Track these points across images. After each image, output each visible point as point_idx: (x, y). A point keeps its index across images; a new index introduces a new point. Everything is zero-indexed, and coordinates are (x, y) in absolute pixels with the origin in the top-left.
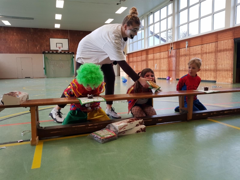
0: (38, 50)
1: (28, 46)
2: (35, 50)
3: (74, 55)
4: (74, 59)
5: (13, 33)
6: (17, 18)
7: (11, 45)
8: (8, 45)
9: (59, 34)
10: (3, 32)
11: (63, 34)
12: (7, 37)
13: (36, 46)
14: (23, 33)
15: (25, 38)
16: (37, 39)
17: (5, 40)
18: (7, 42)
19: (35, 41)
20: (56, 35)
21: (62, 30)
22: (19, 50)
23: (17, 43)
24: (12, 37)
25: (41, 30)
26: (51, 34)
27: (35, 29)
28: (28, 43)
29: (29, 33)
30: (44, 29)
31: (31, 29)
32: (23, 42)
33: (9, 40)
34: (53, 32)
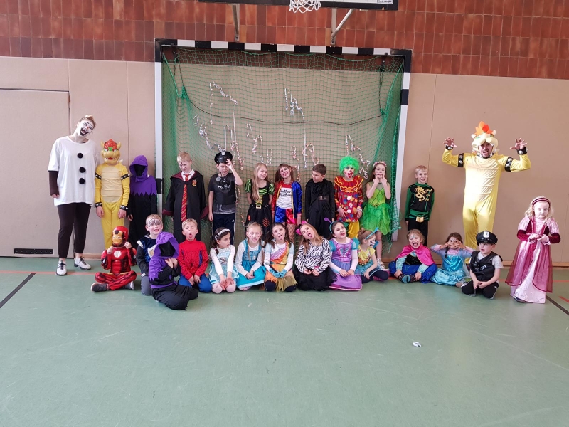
0: (118, 23)
2: (99, 30)
3: (407, 75)
4: (404, 108)
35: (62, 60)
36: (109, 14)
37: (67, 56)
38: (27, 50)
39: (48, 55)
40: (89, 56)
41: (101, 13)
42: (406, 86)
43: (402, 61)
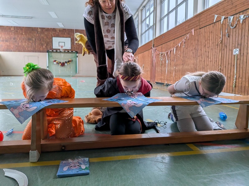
1: (35, 45)
2: (42, 49)
3: (77, 54)
4: (77, 58)
5: (22, 32)
6: (17, 17)
7: (20, 44)
8: (17, 44)
9: (65, 33)
10: (13, 32)
11: (69, 34)
12: (16, 36)
13: (42, 45)
14: (31, 33)
15: (33, 38)
16: (44, 38)
17: (14, 39)
18: (16, 41)
19: (42, 40)
20: (62, 34)
21: (68, 29)
22: (27, 48)
23: (25, 42)
24: (21, 36)
25: (48, 30)
26: (57, 33)
27: (42, 29)
28: (35, 42)
29: (36, 32)
30: (51, 28)
31: (38, 29)
32: (30, 41)
33: (18, 39)
34: (59, 32)
35: (37, 53)
36: (43, 48)
37: (38, 52)
38: (33, 52)
39: (36, 52)
40: (41, 52)
41: (42, 47)
43: (77, 52)
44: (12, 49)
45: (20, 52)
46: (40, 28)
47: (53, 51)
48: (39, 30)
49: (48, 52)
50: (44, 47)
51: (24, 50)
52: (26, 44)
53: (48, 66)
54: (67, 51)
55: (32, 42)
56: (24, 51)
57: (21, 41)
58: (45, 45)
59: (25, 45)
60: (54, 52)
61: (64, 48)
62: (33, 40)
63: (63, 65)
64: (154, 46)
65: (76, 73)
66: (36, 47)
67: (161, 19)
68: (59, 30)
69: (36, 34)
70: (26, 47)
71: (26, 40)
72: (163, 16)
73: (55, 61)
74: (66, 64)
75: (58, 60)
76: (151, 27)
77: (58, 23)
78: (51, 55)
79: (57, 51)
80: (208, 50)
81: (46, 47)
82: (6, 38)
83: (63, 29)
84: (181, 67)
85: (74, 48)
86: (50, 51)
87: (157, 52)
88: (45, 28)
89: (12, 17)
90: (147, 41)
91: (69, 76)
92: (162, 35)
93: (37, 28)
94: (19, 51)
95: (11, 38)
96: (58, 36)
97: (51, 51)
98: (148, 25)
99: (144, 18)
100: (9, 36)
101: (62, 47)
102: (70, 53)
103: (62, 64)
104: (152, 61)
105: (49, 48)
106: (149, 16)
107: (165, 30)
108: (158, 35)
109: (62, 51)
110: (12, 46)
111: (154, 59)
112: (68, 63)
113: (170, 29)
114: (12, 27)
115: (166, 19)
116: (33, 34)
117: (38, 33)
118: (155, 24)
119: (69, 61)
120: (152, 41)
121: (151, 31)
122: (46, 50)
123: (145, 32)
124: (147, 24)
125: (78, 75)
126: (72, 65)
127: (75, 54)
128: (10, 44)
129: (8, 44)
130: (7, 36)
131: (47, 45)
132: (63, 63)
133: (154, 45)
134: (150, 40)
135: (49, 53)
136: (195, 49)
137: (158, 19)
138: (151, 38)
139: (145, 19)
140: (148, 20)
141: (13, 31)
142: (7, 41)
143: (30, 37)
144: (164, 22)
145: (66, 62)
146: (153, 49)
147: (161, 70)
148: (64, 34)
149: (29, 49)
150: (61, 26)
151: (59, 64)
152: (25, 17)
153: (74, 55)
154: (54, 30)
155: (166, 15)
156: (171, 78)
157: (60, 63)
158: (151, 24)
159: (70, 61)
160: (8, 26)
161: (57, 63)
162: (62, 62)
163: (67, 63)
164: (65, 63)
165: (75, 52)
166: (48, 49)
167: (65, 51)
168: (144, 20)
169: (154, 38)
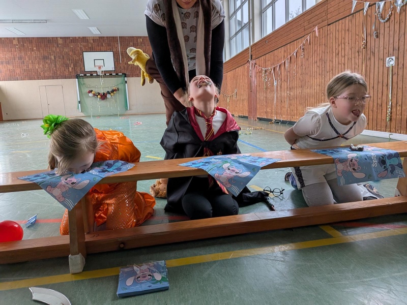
0: (71, 72)
1: (56, 66)
2: (67, 73)
3: (126, 78)
4: (126, 84)
5: (32, 47)
6: (20, 22)
7: (30, 66)
8: (25, 68)
9: (102, 44)
10: (17, 47)
11: (109, 45)
12: (23, 54)
13: (67, 66)
14: (47, 47)
15: (50, 55)
16: (69, 54)
17: (20, 58)
18: (24, 61)
19: (65, 58)
20: (98, 46)
21: (107, 37)
22: (42, 74)
23: (39, 64)
24: (31, 53)
25: (74, 40)
26: (90, 45)
27: (65, 39)
28: (55, 63)
29: (56, 46)
30: (79, 37)
31: (59, 39)
32: (47, 60)
33: (27, 59)
34: (94, 42)
36: (69, 71)
37: (61, 79)
38: (53, 78)
39: (57, 79)
40: (65, 78)
41: (67, 70)
42: (126, 80)
43: (125, 75)
44: (18, 76)
45: (32, 80)
46: (61, 38)
47: (85, 75)
48: (60, 41)
49: (78, 77)
50: (70, 69)
51: (39, 77)
52: (41, 66)
53: (79, 100)
54: (108, 74)
55: (49, 62)
56: (38, 79)
57: (32, 61)
58: (72, 66)
59: (39, 67)
60: (88, 77)
61: (103, 69)
62: (51, 59)
63: (104, 97)
64: (252, 58)
65: (127, 109)
66: (56, 70)
67: (262, 12)
68: (93, 40)
69: (56, 49)
70: (42, 72)
71: (40, 59)
72: (264, 6)
73: (91, 91)
74: (108, 96)
75: (95, 90)
76: (245, 25)
77: (90, 28)
78: (82, 83)
79: (92, 75)
80: (343, 61)
81: (74, 69)
82: (6, 57)
83: (99, 37)
84: (299, 90)
85: (120, 67)
86: (81, 75)
87: (258, 68)
88: (70, 37)
89: (13, 21)
90: (240, 51)
91: (116, 115)
92: (264, 38)
93: (57, 38)
94: (30, 79)
95: (14, 57)
96: (92, 50)
97: (83, 75)
98: (240, 23)
99: (232, 11)
100: (10, 54)
101: (100, 68)
102: (114, 76)
103: (101, 96)
104: (250, 84)
105: (79, 72)
106: (241, 7)
107: (269, 30)
108: (257, 38)
109: (101, 74)
110: (18, 71)
111: (254, 79)
112: (112, 94)
113: (277, 27)
114: (14, 38)
115: (269, 11)
116: (50, 48)
117: (58, 46)
118: (251, 20)
119: (113, 91)
120: (248, 48)
121: (246, 32)
122: (73, 74)
123: (236, 34)
124: (238, 21)
125: (129, 112)
126: (118, 96)
127: (123, 78)
128: (13, 67)
129: (10, 67)
130: (8, 55)
131: (75, 65)
132: (104, 94)
133: (252, 55)
134: (245, 48)
135: (79, 79)
136: (321, 60)
137: (256, 11)
138: (247, 45)
139: (235, 12)
140: (239, 13)
141: (17, 45)
142: (9, 64)
143: (47, 54)
144: (266, 16)
145: (108, 93)
146: (251, 62)
147: (266, 97)
148: (102, 46)
149: (46, 74)
150: (95, 32)
151: (97, 96)
152: (35, 21)
153: (120, 80)
154: (84, 39)
155: (269, 4)
156: (283, 109)
157: (99, 94)
158: (246, 20)
159: (115, 90)
160: (7, 38)
161: (94, 95)
162: (102, 92)
163: (110, 94)
164: (106, 94)
165: (121, 74)
166: (77, 72)
167: (105, 74)
168: (232, 15)
169: (251, 44)
